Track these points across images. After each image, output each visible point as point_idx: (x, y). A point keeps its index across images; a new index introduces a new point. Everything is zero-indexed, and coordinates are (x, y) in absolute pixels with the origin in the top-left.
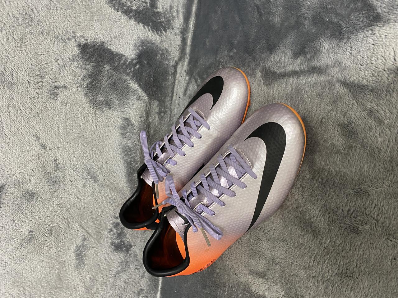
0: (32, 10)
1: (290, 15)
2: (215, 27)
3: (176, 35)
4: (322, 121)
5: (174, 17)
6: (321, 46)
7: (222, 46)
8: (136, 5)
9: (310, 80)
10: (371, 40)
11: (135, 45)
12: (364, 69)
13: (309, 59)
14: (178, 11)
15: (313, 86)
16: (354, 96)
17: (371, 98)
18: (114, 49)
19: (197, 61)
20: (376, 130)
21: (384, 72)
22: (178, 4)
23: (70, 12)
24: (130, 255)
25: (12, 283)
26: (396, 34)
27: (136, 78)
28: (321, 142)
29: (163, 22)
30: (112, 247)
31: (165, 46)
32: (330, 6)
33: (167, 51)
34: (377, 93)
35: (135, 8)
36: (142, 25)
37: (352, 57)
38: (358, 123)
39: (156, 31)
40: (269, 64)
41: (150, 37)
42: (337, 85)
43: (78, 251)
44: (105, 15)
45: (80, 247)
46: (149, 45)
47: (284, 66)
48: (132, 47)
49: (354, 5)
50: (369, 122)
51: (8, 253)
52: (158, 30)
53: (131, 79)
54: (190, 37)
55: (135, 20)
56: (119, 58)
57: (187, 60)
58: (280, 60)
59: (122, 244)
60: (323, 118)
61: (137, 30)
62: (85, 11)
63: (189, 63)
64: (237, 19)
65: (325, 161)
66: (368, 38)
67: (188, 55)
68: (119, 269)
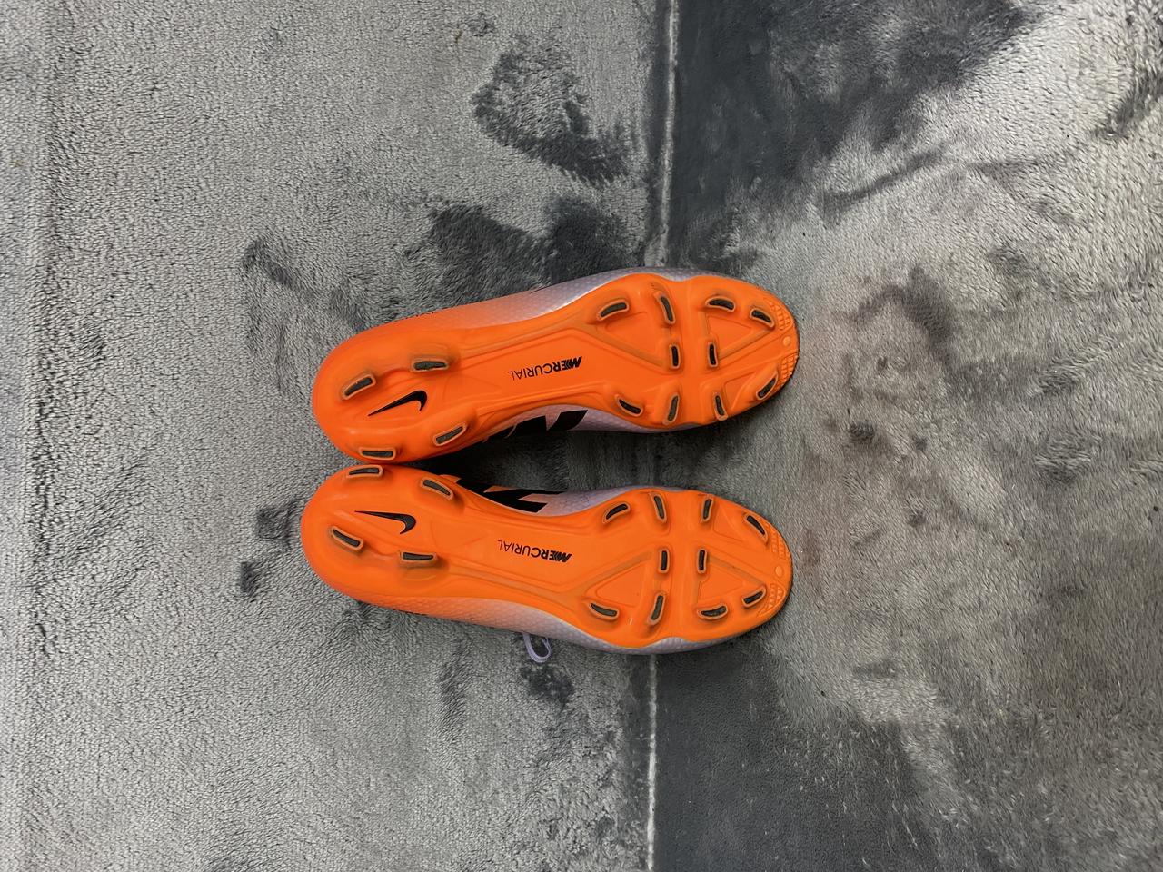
0: (348, 153)
1: (855, 69)
2: (715, 147)
3: (635, 187)
4: (951, 260)
5: (626, 150)
6: (925, 109)
7: (732, 181)
8: (542, 129)
9: (913, 185)
10: (1015, 64)
11: (546, 210)
12: (1013, 125)
13: (905, 145)
14: (634, 137)
15: (922, 195)
16: (1005, 185)
17: (1038, 178)
18: (503, 221)
19: (684, 230)
20: (1062, 239)
21: (1053, 117)
22: (634, 122)
23: (414, 153)
24: (570, 713)
25: (310, 733)
26: (1059, 38)
27: (553, 278)
28: (959, 306)
29: (602, 160)
30: (525, 681)
31: (611, 209)
32: (927, 28)
33: (618, 221)
34: (1047, 163)
35: (540, 135)
36: (559, 167)
37: (987, 110)
38: (1022, 238)
39: (590, 179)
40: (828, 183)
41: (576, 192)
42: (968, 176)
43: (447, 680)
44: (481, 153)
45: (451, 668)
46: (575, 207)
47: (859, 176)
48: (539, 215)
49: (971, 10)
50: (1043, 227)
51: (303, 656)
52: (594, 178)
53: (542, 280)
54: (665, 185)
55: (543, 160)
56: (516, 237)
57: (664, 237)
58: (849, 167)
59: (548, 679)
60: (952, 254)
61: (547, 180)
62: (443, 150)
63: (670, 240)
64: (757, 115)
65: (973, 345)
66: (1009, 62)
67: (665, 225)
68: (546, 747)
